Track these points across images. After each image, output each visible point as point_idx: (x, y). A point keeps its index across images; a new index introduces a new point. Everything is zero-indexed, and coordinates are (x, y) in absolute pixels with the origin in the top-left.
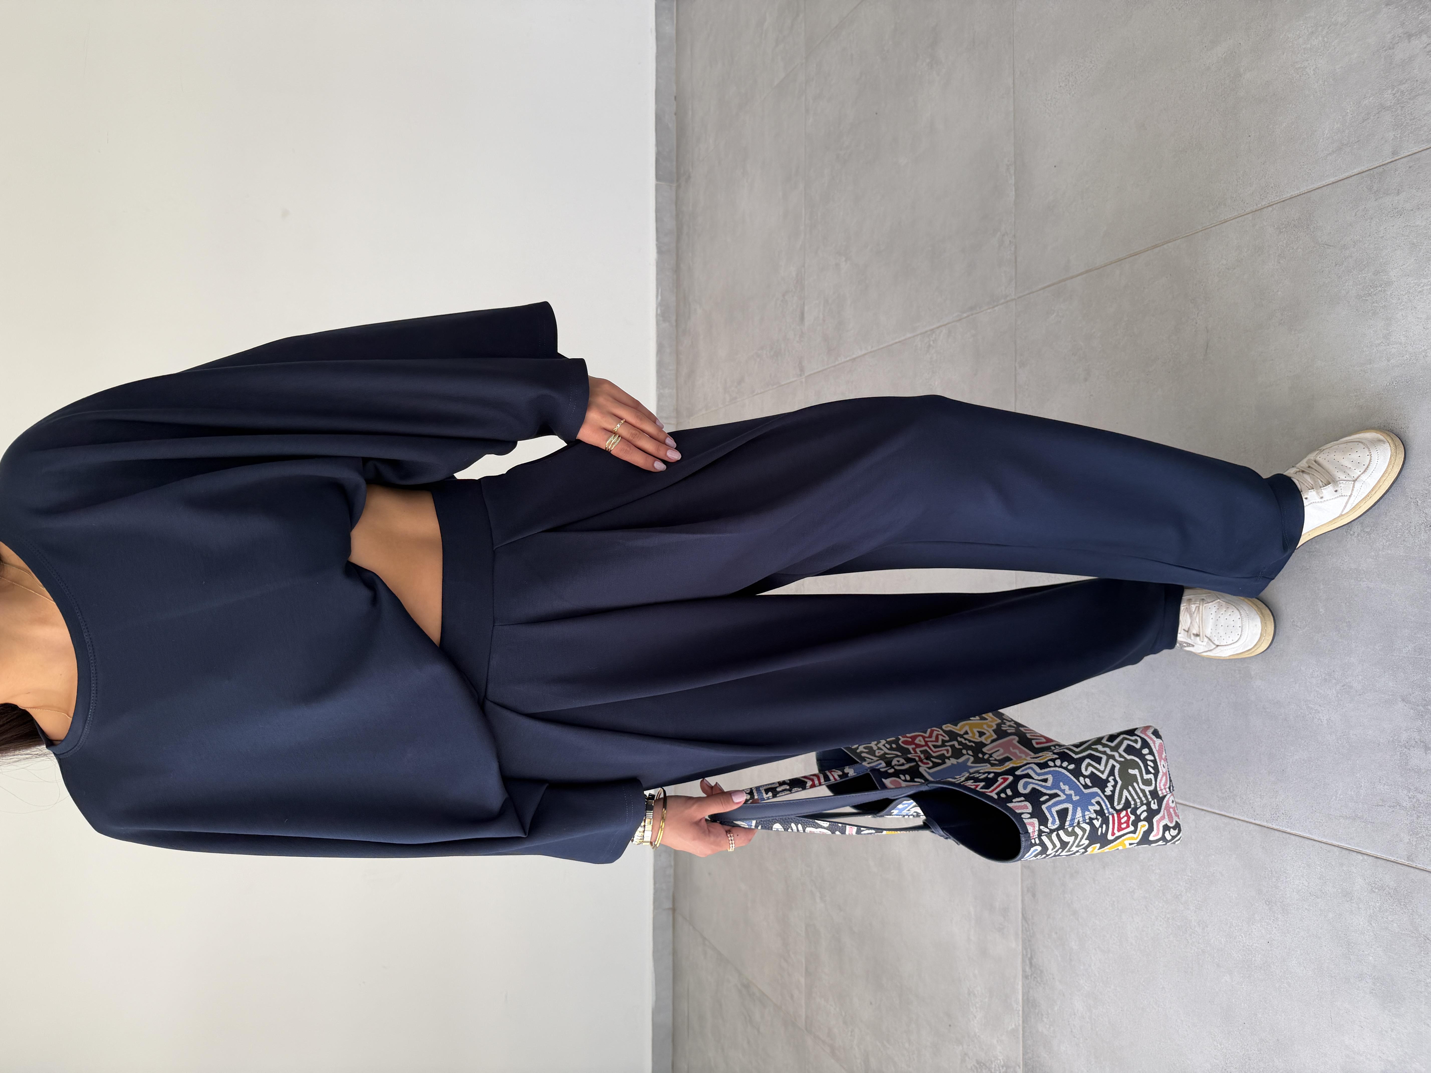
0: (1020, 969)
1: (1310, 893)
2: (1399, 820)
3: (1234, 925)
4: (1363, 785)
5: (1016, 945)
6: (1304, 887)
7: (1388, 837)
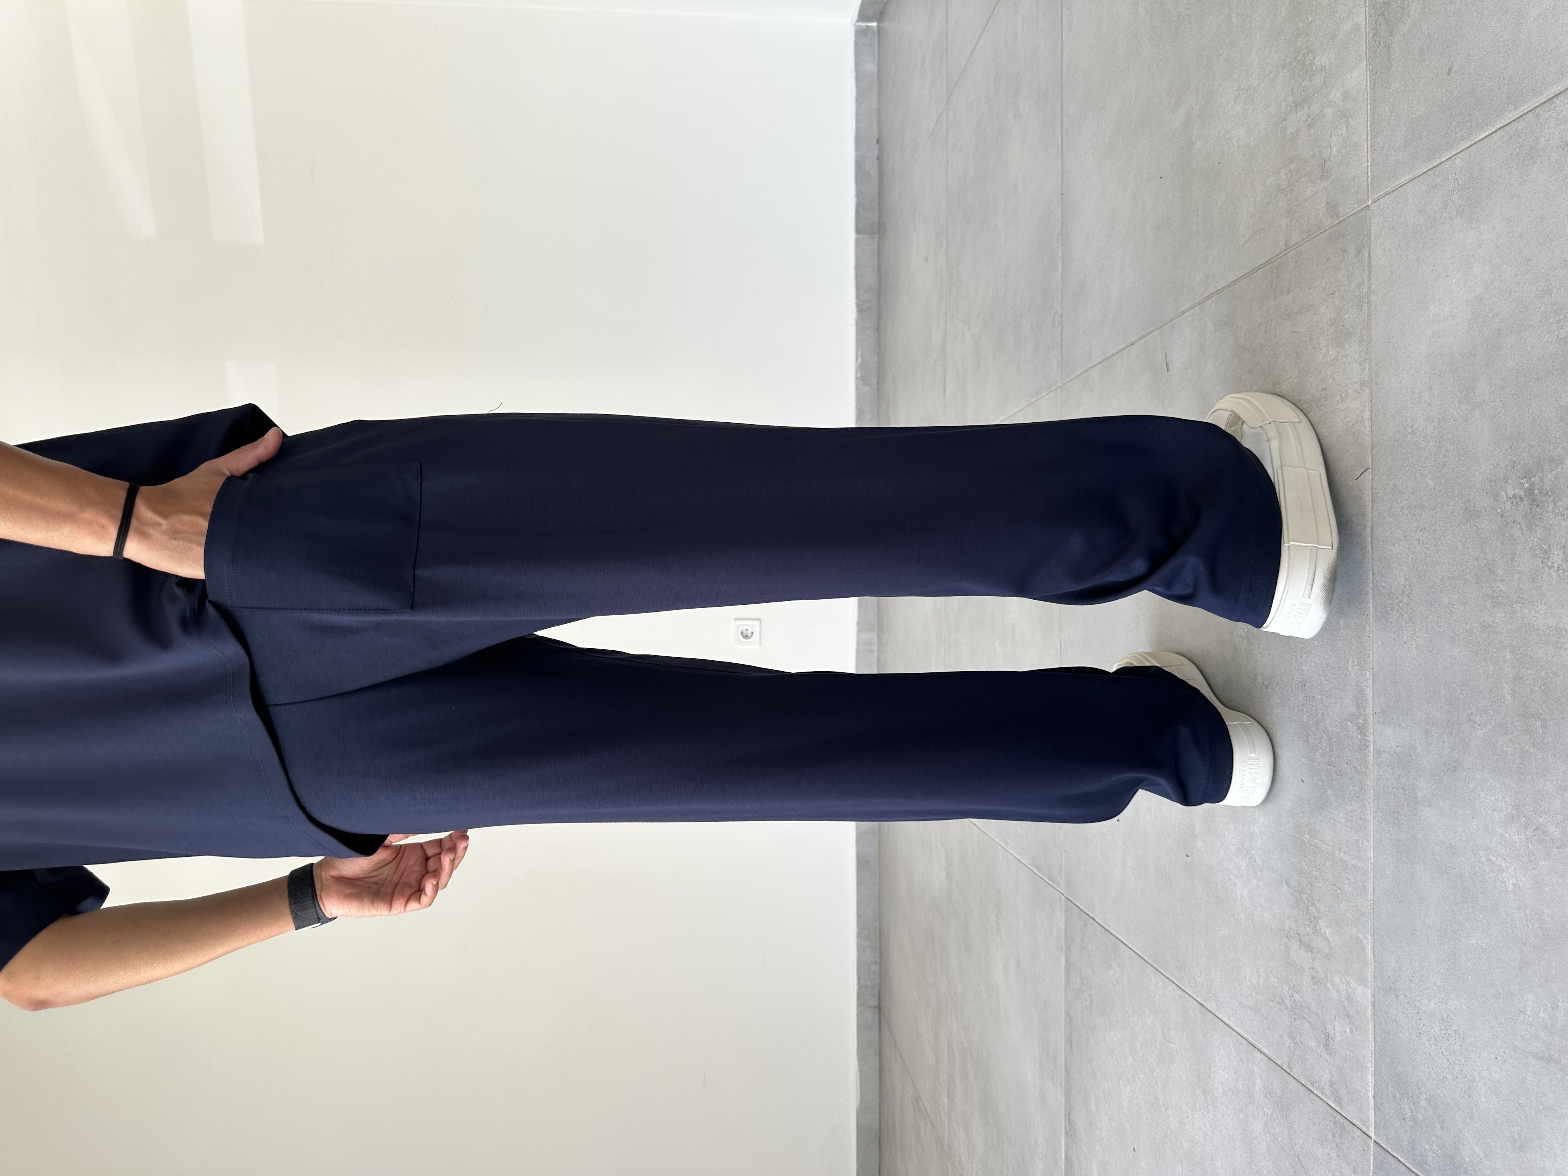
0: (1063, 1123)
1: (1229, 1088)
2: (1283, 1020)
3: (1184, 1110)
4: (1261, 973)
5: (1061, 1097)
6: (1225, 1080)
7: (1276, 1037)
